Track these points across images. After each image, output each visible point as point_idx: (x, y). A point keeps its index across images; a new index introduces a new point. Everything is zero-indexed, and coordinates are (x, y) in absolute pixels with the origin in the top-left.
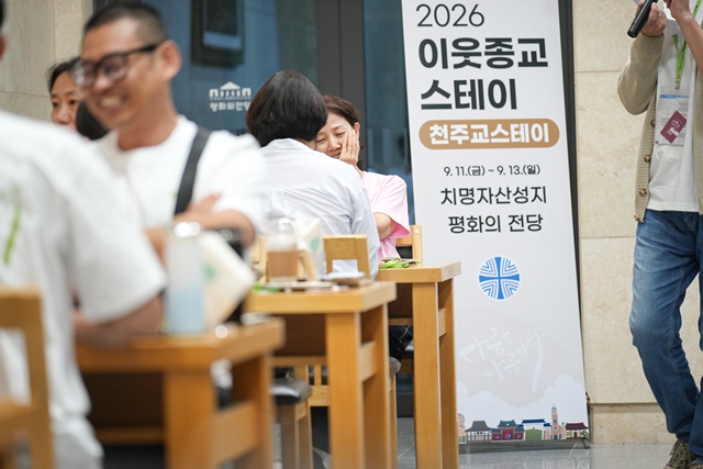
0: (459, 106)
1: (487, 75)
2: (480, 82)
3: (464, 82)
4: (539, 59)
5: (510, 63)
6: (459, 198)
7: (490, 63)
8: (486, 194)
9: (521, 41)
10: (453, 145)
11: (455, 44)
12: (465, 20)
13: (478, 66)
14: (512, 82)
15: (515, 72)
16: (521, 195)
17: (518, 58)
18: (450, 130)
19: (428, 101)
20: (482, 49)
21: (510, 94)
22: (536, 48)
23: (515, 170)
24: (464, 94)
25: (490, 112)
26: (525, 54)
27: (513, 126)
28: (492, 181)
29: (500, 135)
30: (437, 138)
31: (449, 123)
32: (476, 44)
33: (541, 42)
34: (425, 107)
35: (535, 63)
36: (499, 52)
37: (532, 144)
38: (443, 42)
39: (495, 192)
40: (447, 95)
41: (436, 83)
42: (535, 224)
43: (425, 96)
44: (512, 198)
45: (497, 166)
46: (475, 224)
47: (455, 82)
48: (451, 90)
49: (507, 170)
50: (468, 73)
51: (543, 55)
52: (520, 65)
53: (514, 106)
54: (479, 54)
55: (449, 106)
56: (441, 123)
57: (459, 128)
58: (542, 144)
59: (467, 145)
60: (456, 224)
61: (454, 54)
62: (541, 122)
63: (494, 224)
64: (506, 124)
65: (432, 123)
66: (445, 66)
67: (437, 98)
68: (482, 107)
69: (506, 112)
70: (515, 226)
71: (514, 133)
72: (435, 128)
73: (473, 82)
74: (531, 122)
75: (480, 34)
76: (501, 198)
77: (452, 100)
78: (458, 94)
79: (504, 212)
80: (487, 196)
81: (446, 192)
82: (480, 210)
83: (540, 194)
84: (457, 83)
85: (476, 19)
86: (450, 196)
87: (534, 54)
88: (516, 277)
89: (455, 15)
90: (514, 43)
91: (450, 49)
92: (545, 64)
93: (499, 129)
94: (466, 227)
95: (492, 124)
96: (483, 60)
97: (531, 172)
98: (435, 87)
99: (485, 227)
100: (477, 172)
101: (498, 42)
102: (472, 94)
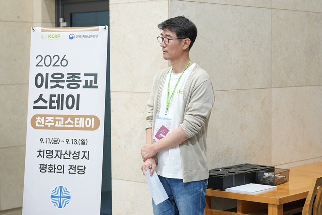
0: (51, 107)
1: (66, 92)
2: (63, 95)
3: (55, 96)
4: (93, 84)
5: (79, 86)
6: (46, 155)
7: (68, 86)
8: (59, 153)
9: (85, 75)
10: (46, 127)
11: (53, 76)
12: (59, 63)
13: (63, 87)
14: (78, 96)
15: (80, 91)
16: (76, 155)
17: (82, 83)
18: (45, 120)
19: (37, 105)
20: (65, 78)
21: (76, 102)
22: (92, 78)
23: (75, 142)
24: (54, 102)
25: (66, 111)
26: (86, 81)
27: (76, 119)
28: (63, 147)
29: (69, 123)
30: (39, 123)
31: (45, 116)
32: (63, 75)
33: (95, 75)
34: (35, 107)
35: (91, 86)
36: (74, 80)
37: (85, 129)
38: (47, 74)
39: (63, 153)
40: (46, 102)
41: (41, 95)
42: (82, 170)
43: (35, 102)
44: (72, 156)
45: (66, 139)
46: (52, 169)
47: (50, 95)
48: (48, 99)
49: (71, 142)
50: (57, 91)
51: (96, 82)
52: (84, 87)
53: (78, 109)
54: (64, 81)
55: (46, 108)
56: (41, 116)
57: (50, 119)
58: (90, 129)
59: (53, 128)
60: (43, 168)
61: (51, 81)
62: (91, 117)
63: (61, 170)
64: (73, 117)
65: (37, 116)
66: (46, 87)
67: (41, 103)
68: (62, 109)
69: (74, 112)
70: (72, 171)
71: (76, 122)
72: (38, 118)
73: (59, 95)
74: (85, 117)
75: (65, 71)
76: (66, 156)
77: (48, 105)
78: (51, 101)
79: (67, 163)
80: (60, 154)
81: (40, 151)
82: (55, 161)
83: (86, 155)
84: (51, 96)
85: (64, 63)
86: (42, 153)
87: (91, 81)
88: (69, 198)
89: (54, 61)
90: (82, 76)
91: (50, 78)
92: (96, 87)
93: (69, 120)
94: (48, 170)
95: (66, 117)
96: (65, 84)
97: (83, 143)
98: (41, 98)
99: (56, 170)
100: (56, 141)
101: (74, 75)
102: (58, 102)
